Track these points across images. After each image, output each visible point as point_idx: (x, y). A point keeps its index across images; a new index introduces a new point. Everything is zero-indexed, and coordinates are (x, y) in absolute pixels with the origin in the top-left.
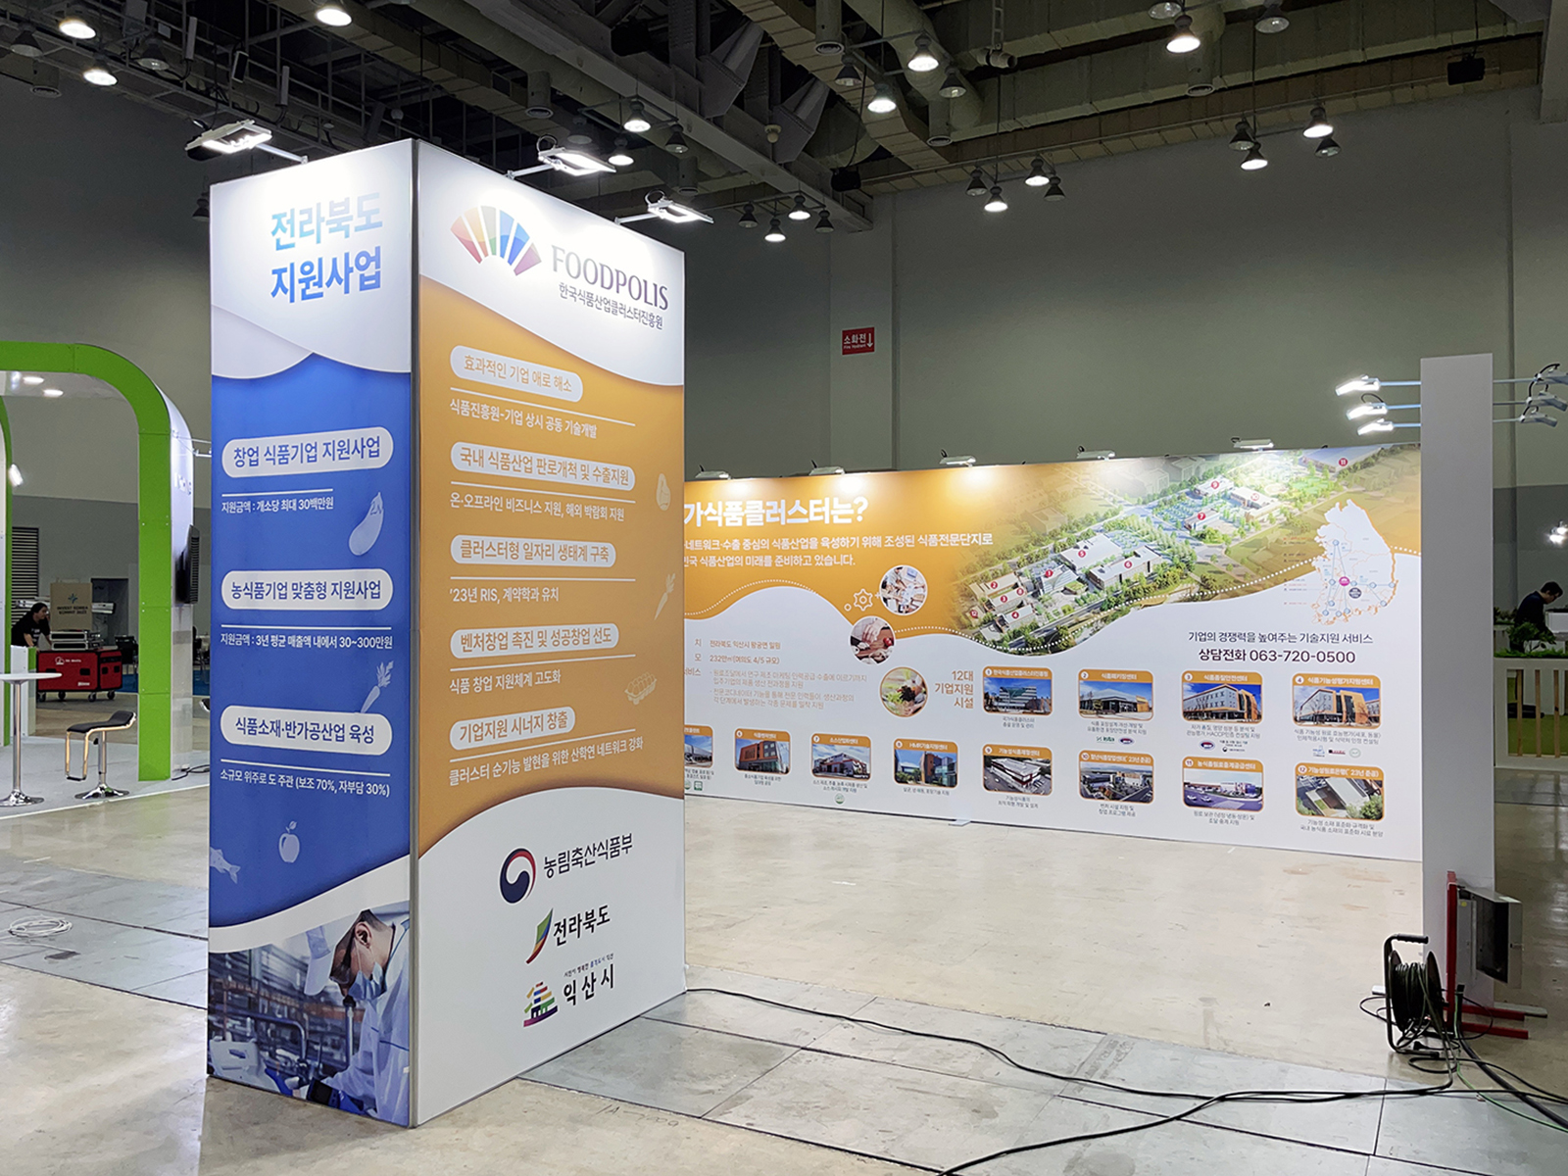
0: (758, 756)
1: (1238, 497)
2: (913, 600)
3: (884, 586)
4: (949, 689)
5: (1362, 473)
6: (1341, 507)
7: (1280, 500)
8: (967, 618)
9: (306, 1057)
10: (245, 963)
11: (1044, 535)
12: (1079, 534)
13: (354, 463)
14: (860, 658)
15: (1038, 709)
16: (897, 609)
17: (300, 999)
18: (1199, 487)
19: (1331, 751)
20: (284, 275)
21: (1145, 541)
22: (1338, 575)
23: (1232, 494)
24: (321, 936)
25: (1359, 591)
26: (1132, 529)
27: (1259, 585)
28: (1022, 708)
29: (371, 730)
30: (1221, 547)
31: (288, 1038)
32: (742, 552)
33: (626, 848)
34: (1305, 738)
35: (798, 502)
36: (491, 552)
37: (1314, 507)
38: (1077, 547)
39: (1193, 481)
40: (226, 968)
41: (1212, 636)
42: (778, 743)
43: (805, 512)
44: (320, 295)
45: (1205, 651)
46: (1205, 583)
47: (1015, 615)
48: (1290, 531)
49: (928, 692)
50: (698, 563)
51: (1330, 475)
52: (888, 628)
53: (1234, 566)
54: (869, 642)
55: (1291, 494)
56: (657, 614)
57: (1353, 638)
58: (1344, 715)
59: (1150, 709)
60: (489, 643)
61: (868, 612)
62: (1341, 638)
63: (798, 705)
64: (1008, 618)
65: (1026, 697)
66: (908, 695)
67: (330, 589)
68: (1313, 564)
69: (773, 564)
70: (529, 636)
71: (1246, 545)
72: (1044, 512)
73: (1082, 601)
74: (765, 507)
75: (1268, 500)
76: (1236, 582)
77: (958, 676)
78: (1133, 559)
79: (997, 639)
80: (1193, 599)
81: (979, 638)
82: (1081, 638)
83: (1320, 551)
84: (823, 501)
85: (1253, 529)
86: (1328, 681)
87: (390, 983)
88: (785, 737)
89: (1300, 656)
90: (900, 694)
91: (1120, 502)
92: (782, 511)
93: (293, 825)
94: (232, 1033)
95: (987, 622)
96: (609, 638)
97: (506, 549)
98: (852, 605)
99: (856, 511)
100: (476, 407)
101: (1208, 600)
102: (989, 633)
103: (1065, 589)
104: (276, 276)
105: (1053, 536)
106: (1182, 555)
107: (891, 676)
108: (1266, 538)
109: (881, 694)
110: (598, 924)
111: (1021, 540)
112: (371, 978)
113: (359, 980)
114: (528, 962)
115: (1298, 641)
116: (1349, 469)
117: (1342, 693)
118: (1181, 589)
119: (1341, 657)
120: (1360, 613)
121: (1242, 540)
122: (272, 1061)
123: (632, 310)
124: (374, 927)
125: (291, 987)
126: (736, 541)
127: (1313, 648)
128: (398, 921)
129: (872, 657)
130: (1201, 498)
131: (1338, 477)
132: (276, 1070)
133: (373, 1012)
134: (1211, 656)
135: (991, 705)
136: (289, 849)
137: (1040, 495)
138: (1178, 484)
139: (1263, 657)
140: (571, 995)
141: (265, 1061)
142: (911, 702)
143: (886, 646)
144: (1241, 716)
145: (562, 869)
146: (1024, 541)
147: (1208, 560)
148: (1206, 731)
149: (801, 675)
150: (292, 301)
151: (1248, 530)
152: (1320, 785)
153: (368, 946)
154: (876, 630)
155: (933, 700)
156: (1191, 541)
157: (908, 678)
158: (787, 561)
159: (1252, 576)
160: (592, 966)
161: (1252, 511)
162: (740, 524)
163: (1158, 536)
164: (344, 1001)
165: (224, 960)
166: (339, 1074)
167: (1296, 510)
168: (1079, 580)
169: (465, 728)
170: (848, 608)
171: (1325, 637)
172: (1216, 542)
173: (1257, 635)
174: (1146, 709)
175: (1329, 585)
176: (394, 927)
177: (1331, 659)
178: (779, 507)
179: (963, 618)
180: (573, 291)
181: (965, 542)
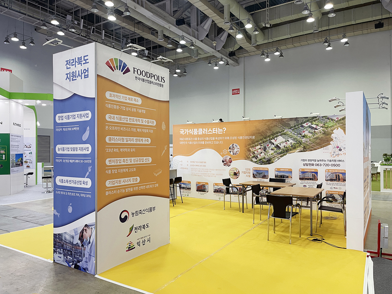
0: (201, 188)
1: (312, 127)
2: (236, 152)
3: (230, 148)
4: (245, 173)
5: (342, 121)
6: (337, 129)
7: (322, 128)
8: (249, 156)
9: (74, 258)
10: (61, 236)
11: (267, 136)
12: (275, 136)
13: (84, 119)
14: (224, 165)
15: (265, 177)
16: (233, 154)
17: (72, 245)
18: (303, 125)
19: (334, 188)
20: (68, 75)
21: (290, 138)
22: (336, 145)
23: (311, 126)
24: (77, 230)
25: (341, 149)
26: (288, 135)
27: (317, 148)
28: (262, 177)
29: (87, 182)
30: (308, 139)
31: (70, 254)
32: (197, 141)
33: (154, 210)
34: (328, 185)
35: (210, 129)
36: (117, 140)
37: (331, 129)
38: (275, 139)
39: (302, 123)
40: (57, 237)
41: (306, 160)
42: (206, 185)
43: (212, 131)
44: (76, 79)
45: (304, 164)
46: (304, 148)
47: (260, 155)
48: (325, 135)
49: (240, 173)
50: (188, 143)
51: (334, 122)
52: (231, 158)
53: (311, 143)
54: (226, 161)
55: (325, 126)
56: (162, 155)
57: (340, 161)
58: (338, 179)
59: (292, 178)
60: (116, 161)
61: (226, 155)
62: (337, 161)
63: (210, 176)
64: (259, 156)
65: (263, 175)
66: (235, 174)
67: (78, 149)
68: (330, 143)
69: (205, 143)
70: (127, 160)
71: (314, 138)
72: (267, 131)
73: (276, 152)
74: (203, 130)
75: (320, 128)
76: (312, 147)
77: (247, 170)
78: (287, 142)
79: (256, 161)
80: (302, 151)
81: (252, 161)
82: (275, 161)
83: (332, 140)
84: (216, 129)
85: (316, 135)
86: (334, 171)
87: (91, 241)
88: (207, 184)
89: (327, 165)
90: (233, 174)
91: (285, 128)
92: (207, 131)
93: (71, 204)
94: (58, 252)
95: (253, 157)
96: (149, 160)
97: (121, 139)
98: (223, 153)
99: (223, 131)
100: (113, 106)
101: (305, 152)
102: (254, 160)
103: (272, 149)
104: (67, 75)
105: (269, 136)
106: (299, 141)
107: (231, 169)
108: (319, 137)
109: (229, 174)
110: (146, 228)
111: (261, 138)
112: (87, 240)
113: (85, 241)
114: (127, 236)
115: (326, 161)
116: (339, 120)
117: (337, 174)
118: (299, 149)
119: (337, 165)
120: (341, 155)
121: (313, 137)
122: (67, 259)
123: (155, 83)
124: (88, 228)
125: (71, 242)
126: (196, 138)
127: (330, 163)
128: (93, 227)
129: (227, 165)
130: (304, 127)
131: (336, 122)
132: (67, 261)
133: (88, 248)
134: (306, 165)
135: (254, 176)
136: (70, 210)
137: (266, 127)
138: (298, 124)
139: (318, 165)
140: (139, 244)
141: (65, 259)
142: (236, 176)
143: (230, 163)
144: (313, 179)
145: (136, 215)
146: (262, 138)
147: (305, 142)
148: (305, 183)
149: (211, 169)
150: (70, 81)
151: (315, 135)
152: (332, 196)
153: (87, 232)
154: (228, 159)
155: (241, 175)
156: (301, 138)
157: (235, 170)
158: (208, 143)
159: (316, 146)
160: (144, 237)
161: (316, 130)
162: (197, 134)
163: (293, 136)
164: (82, 245)
165: (57, 235)
166: (81, 262)
167: (326, 130)
168: (275, 147)
169: (110, 182)
170: (221, 153)
171: (333, 160)
172: (307, 138)
173: (317, 160)
174: (290, 177)
175: (334, 148)
176: (92, 228)
177: (334, 166)
178: (206, 130)
179: (248, 156)
180: (139, 78)
181: (249, 138)
